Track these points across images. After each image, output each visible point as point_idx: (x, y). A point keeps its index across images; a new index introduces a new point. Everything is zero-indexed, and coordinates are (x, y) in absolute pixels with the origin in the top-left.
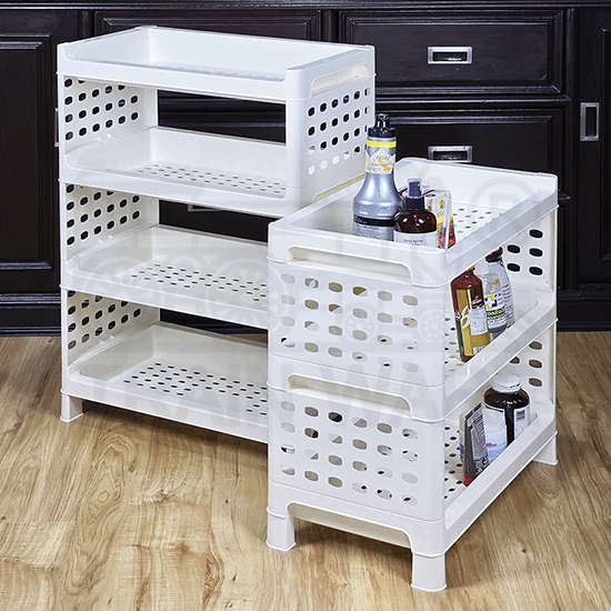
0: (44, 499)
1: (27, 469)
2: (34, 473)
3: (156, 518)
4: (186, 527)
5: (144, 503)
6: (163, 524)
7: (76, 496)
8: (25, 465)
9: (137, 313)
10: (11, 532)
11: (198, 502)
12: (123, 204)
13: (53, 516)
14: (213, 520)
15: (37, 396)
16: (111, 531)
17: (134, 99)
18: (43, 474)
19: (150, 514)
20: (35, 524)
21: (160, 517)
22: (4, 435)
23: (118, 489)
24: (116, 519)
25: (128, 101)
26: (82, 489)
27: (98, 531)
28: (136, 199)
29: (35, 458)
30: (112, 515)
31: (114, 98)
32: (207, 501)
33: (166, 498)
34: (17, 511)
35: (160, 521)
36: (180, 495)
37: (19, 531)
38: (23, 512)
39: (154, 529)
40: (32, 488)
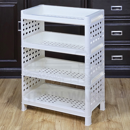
0: (14, 120)
1: (10, 113)
2: (12, 114)
3: (41, 125)
4: (49, 128)
5: (39, 122)
6: (43, 127)
7: (22, 120)
8: (9, 112)
9: (39, 81)
10: (5, 129)
11: (52, 122)
12: (36, 52)
13: (16, 125)
14: (56, 126)
15: (13, 94)
16: (30, 129)
17: (39, 24)
18: (14, 114)
19: (40, 124)
20: (12, 127)
21: (43, 125)
22: (5, 104)
23: (32, 118)
24: (31, 126)
25: (37, 25)
26: (24, 118)
27: (27, 129)
28: (39, 50)
29: (12, 110)
30: (31, 125)
31: (34, 24)
32: (55, 121)
33: (44, 120)
34: (7, 123)
35: (42, 126)
36: (48, 120)
37: (7, 128)
38: (9, 124)
39: (41, 128)
40: (11, 117)
